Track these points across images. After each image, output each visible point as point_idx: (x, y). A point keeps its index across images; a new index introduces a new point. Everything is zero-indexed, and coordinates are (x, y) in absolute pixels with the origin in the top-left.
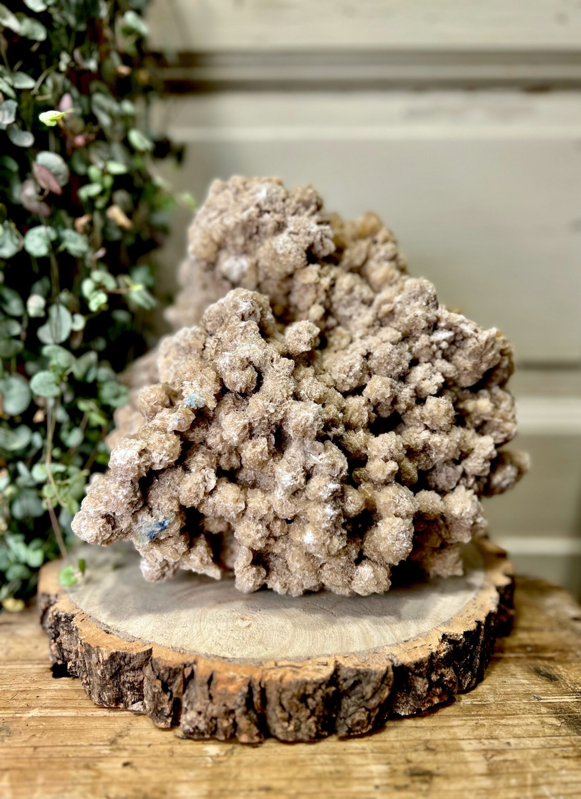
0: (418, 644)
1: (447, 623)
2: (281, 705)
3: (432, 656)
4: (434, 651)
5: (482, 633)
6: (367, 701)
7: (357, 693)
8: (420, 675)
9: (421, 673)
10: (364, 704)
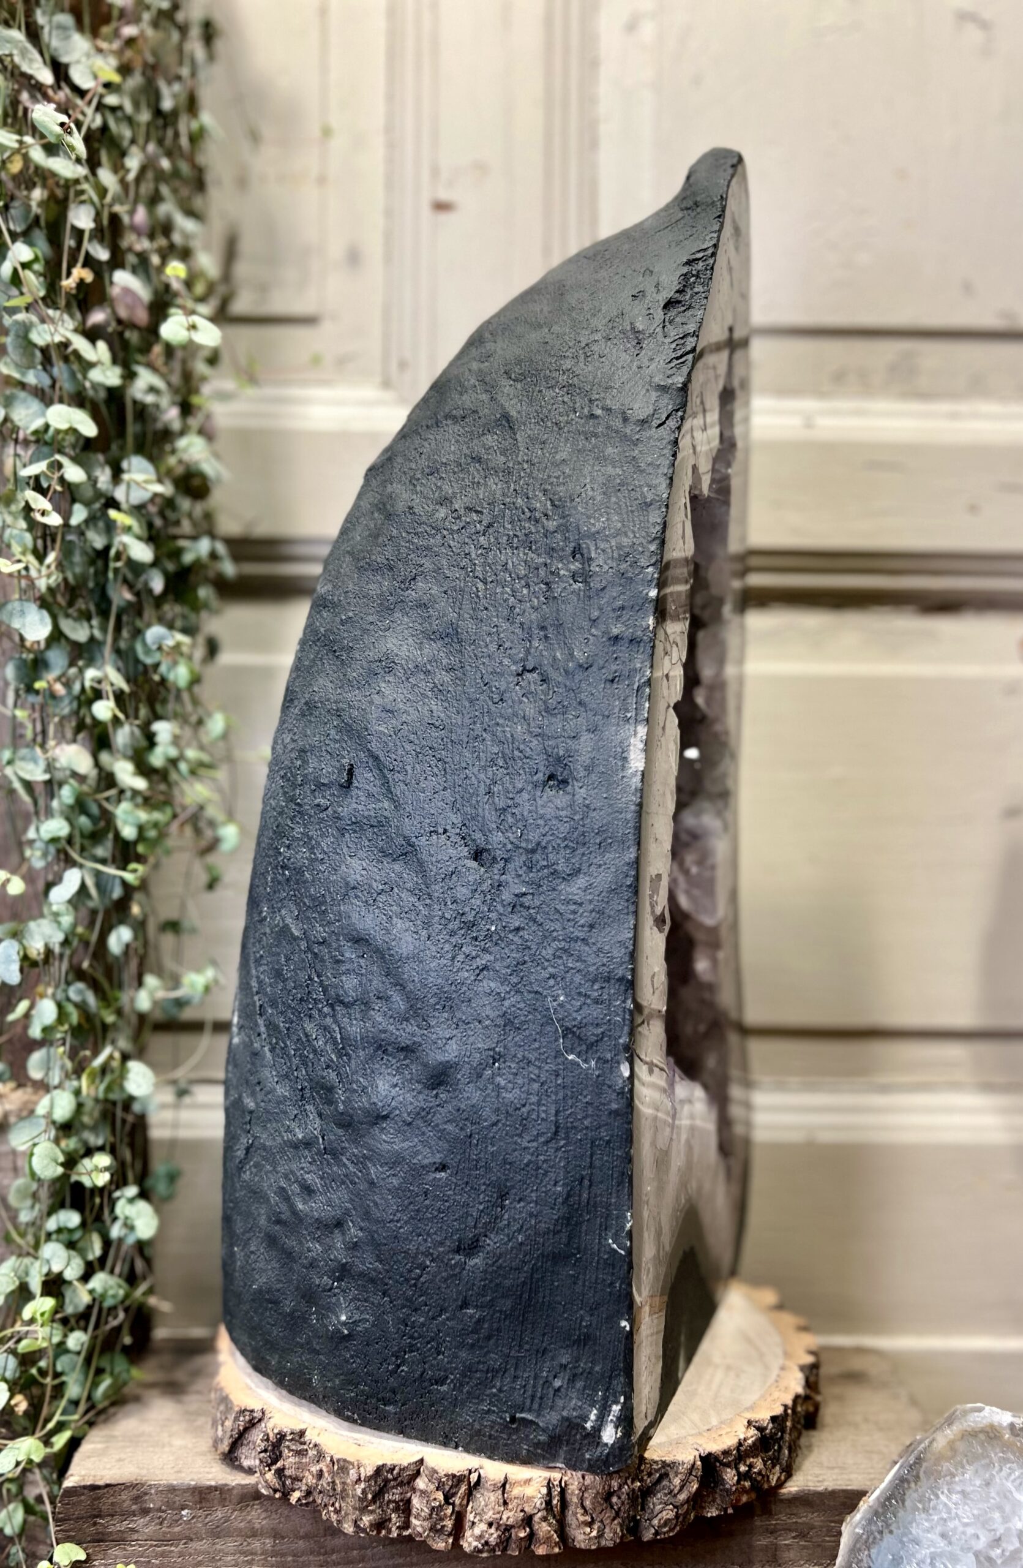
0: (723, 1432)
1: (752, 1408)
2: (583, 1507)
3: (740, 1444)
4: (742, 1437)
5: (790, 1418)
6: (675, 1496)
7: (664, 1489)
8: (728, 1465)
9: (730, 1462)
10: (672, 1500)
